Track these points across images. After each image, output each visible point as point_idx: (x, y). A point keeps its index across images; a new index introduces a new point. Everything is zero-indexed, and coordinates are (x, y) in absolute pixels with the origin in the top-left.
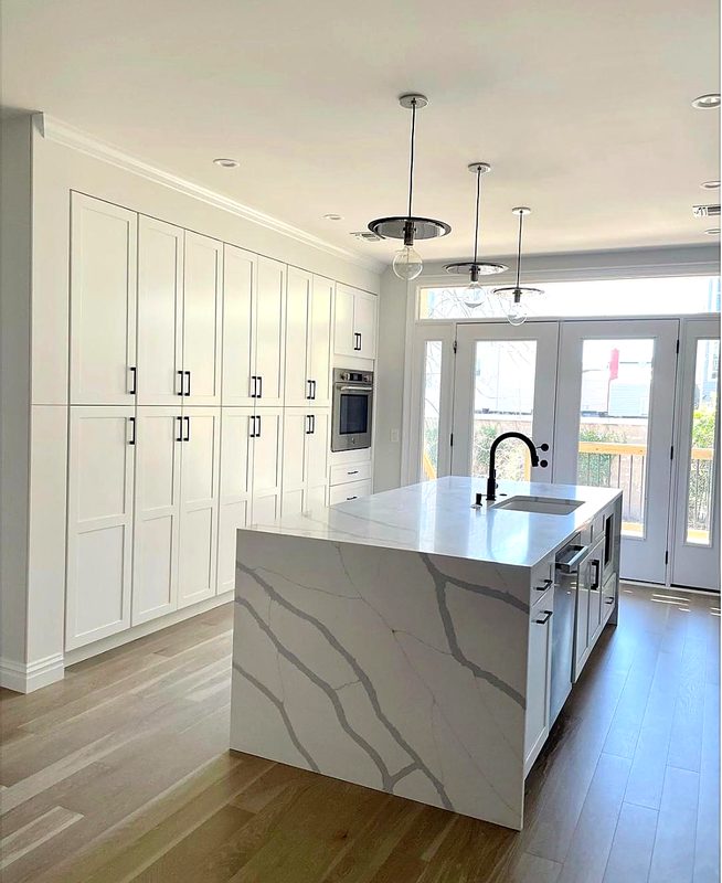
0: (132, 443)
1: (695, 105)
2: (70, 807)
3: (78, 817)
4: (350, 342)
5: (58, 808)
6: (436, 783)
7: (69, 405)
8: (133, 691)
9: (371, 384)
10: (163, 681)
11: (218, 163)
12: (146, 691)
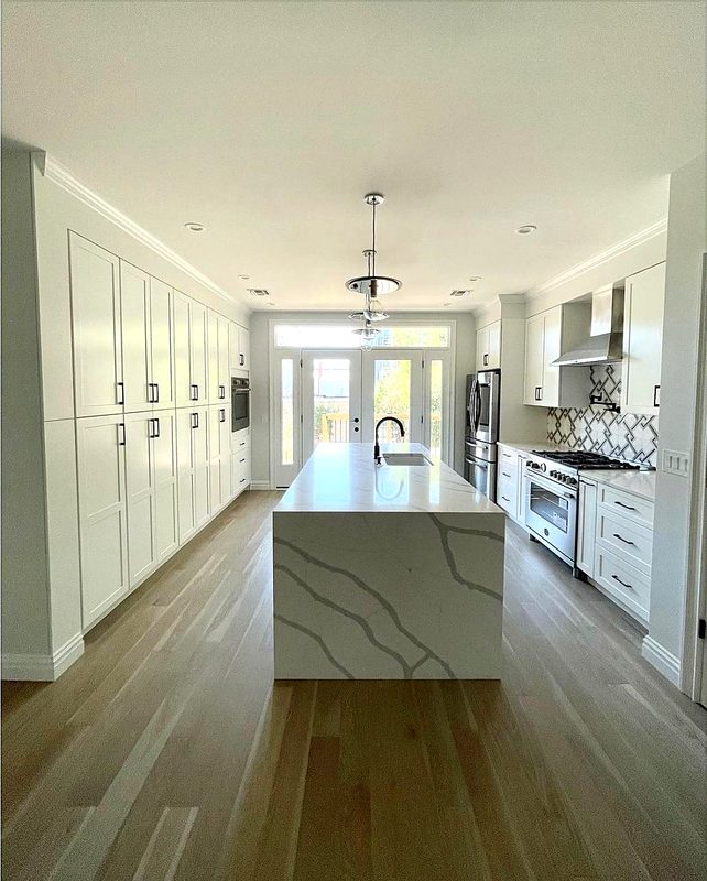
0: (123, 444)
1: (516, 232)
2: (181, 803)
3: (194, 812)
4: (237, 360)
5: (167, 810)
6: (443, 663)
7: (75, 418)
8: (158, 647)
9: (247, 386)
10: (177, 630)
11: (189, 226)
12: (169, 643)
